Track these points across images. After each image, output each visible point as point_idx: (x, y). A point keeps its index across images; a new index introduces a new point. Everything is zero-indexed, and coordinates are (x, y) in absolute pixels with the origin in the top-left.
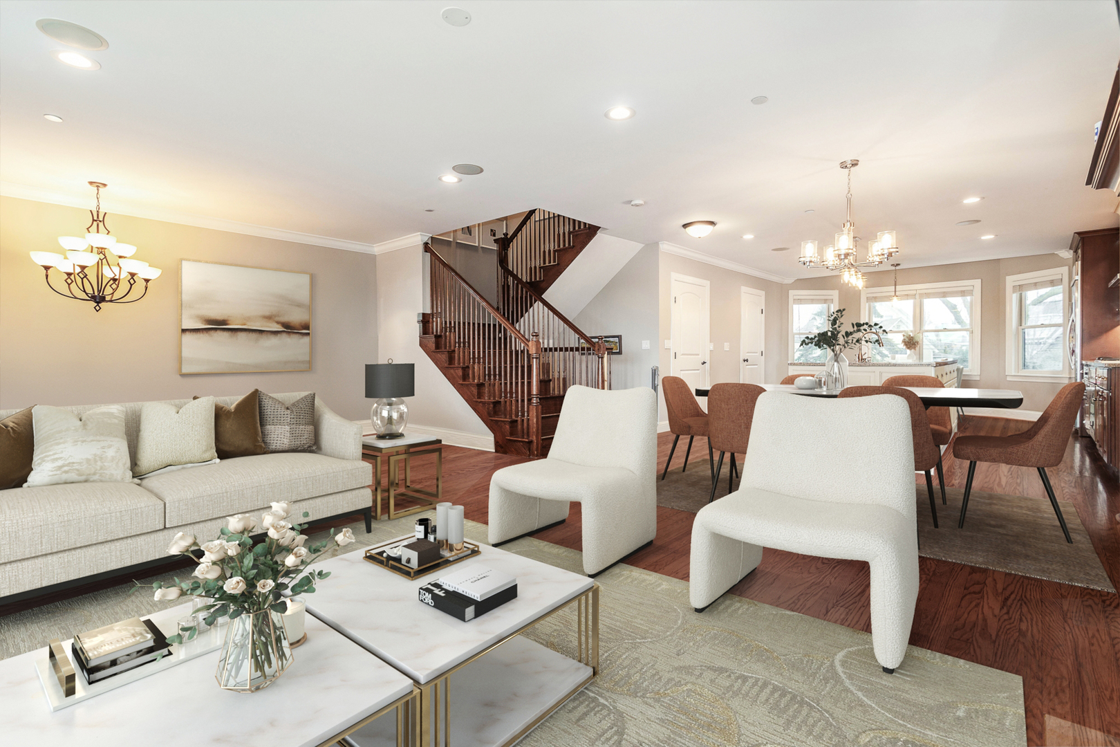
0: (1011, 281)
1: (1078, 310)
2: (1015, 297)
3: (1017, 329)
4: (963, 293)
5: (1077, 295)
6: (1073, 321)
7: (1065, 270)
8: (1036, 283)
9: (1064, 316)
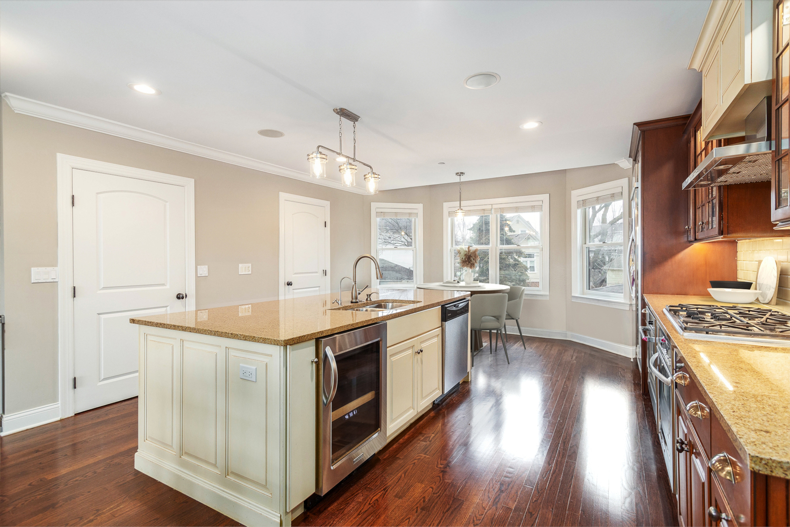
0: (577, 195)
1: (639, 229)
2: (579, 212)
3: (582, 247)
4: (533, 208)
5: (637, 212)
6: (633, 240)
7: (625, 181)
8: (598, 197)
9: (624, 235)
